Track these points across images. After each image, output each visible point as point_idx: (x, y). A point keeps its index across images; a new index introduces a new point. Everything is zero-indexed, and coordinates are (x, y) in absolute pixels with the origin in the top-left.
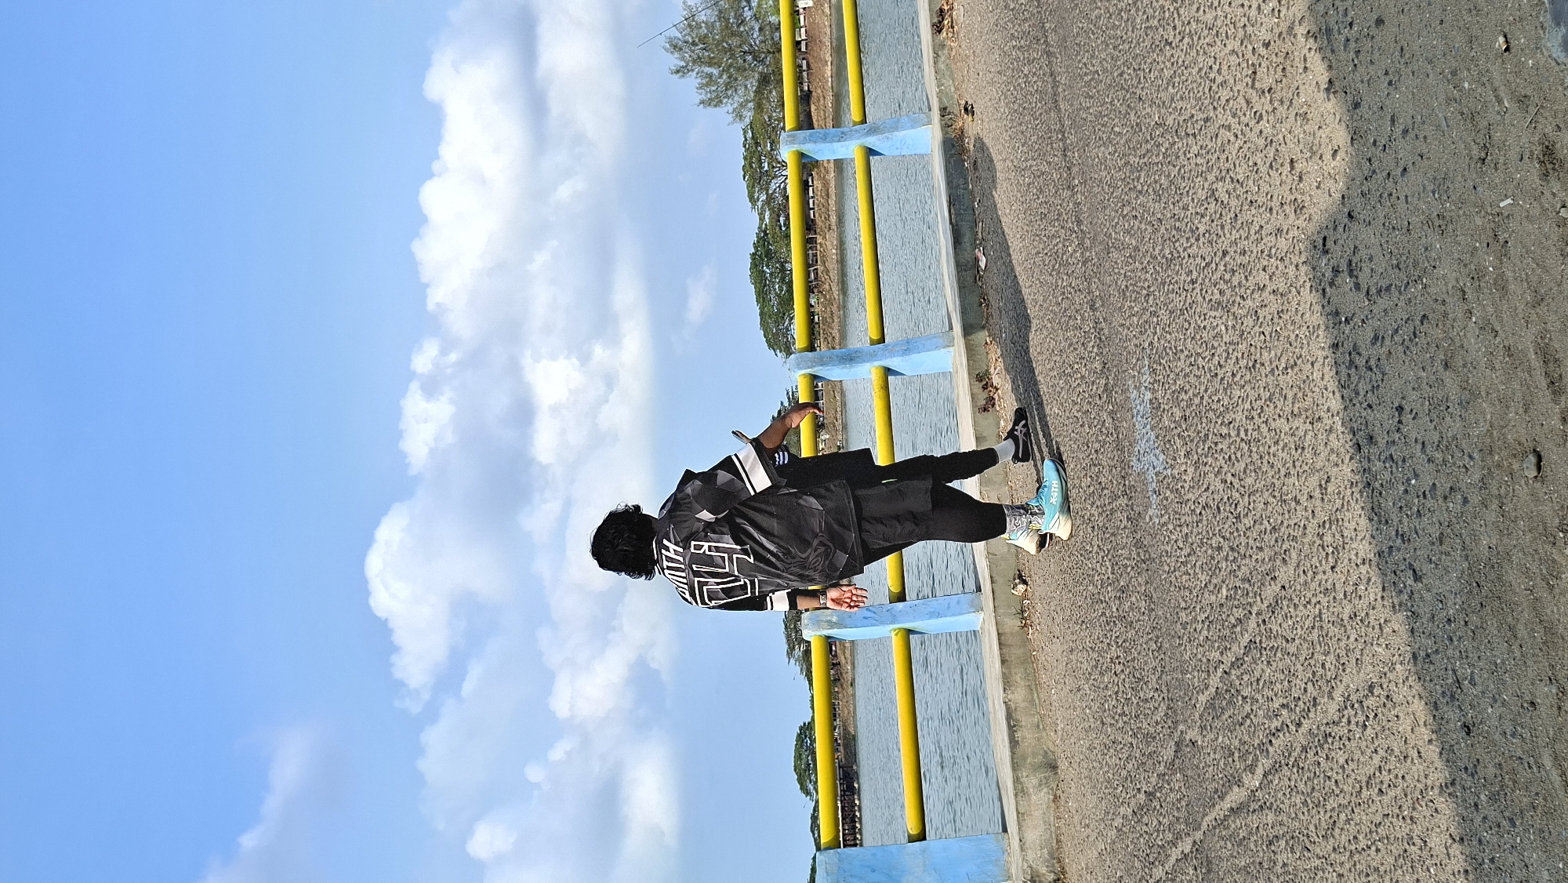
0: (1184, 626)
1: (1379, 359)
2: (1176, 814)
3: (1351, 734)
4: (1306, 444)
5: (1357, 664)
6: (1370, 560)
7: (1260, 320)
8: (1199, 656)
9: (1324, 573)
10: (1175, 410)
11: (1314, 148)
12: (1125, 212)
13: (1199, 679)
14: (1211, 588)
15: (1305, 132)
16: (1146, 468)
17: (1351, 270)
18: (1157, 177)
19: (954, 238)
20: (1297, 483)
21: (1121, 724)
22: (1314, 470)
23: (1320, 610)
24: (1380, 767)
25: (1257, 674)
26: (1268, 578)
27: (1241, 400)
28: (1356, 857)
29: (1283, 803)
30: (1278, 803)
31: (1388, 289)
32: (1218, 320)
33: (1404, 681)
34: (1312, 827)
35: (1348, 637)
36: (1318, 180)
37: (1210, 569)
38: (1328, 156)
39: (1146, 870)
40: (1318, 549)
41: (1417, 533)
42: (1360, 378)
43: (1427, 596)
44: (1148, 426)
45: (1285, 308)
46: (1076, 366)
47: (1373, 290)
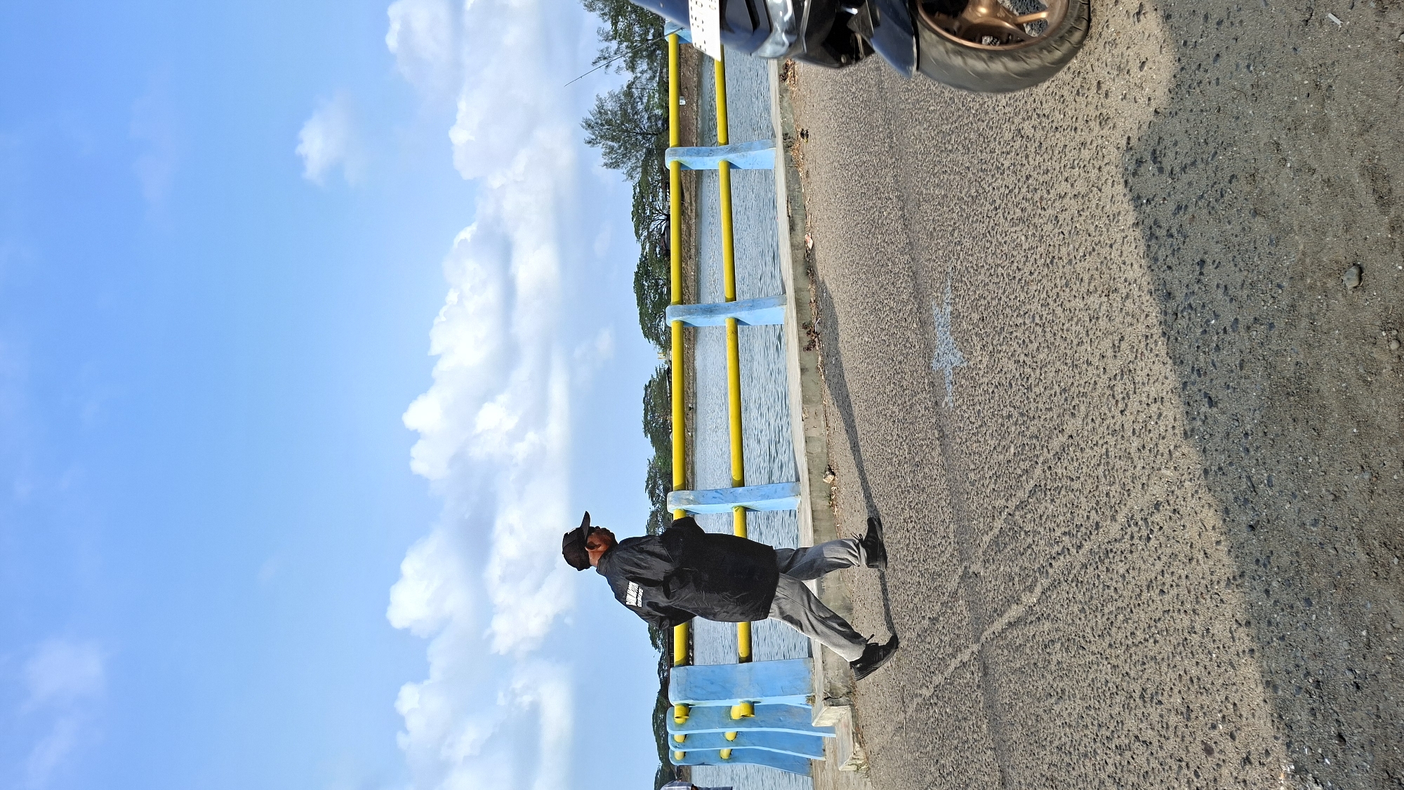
0: (972, 484)
1: (1181, 225)
2: (957, 632)
3: (1134, 547)
4: (1101, 315)
5: (1143, 488)
6: (1162, 398)
7: (1060, 223)
8: (985, 505)
9: (1113, 417)
10: (973, 315)
11: (1122, 66)
12: (936, 171)
13: (984, 523)
14: (999, 449)
15: (1113, 55)
16: (944, 366)
17: (1155, 158)
18: (966, 135)
19: (790, 226)
20: (1089, 349)
21: (910, 568)
22: (1107, 333)
23: (1107, 449)
24: (1163, 571)
25: (1040, 512)
26: (1055, 432)
27: (1037, 292)
28: (1133, 650)
29: (1060, 612)
30: (1055, 613)
31: (1193, 163)
32: (1019, 234)
33: (1193, 495)
34: (1088, 630)
35: (1135, 467)
36: (1124, 92)
37: (1000, 435)
38: (1135, 69)
39: (927, 678)
40: (1108, 398)
41: (1214, 365)
42: (1160, 247)
43: (1222, 418)
44: (948, 333)
45: (1085, 207)
46: (885, 301)
47: (1177, 169)
